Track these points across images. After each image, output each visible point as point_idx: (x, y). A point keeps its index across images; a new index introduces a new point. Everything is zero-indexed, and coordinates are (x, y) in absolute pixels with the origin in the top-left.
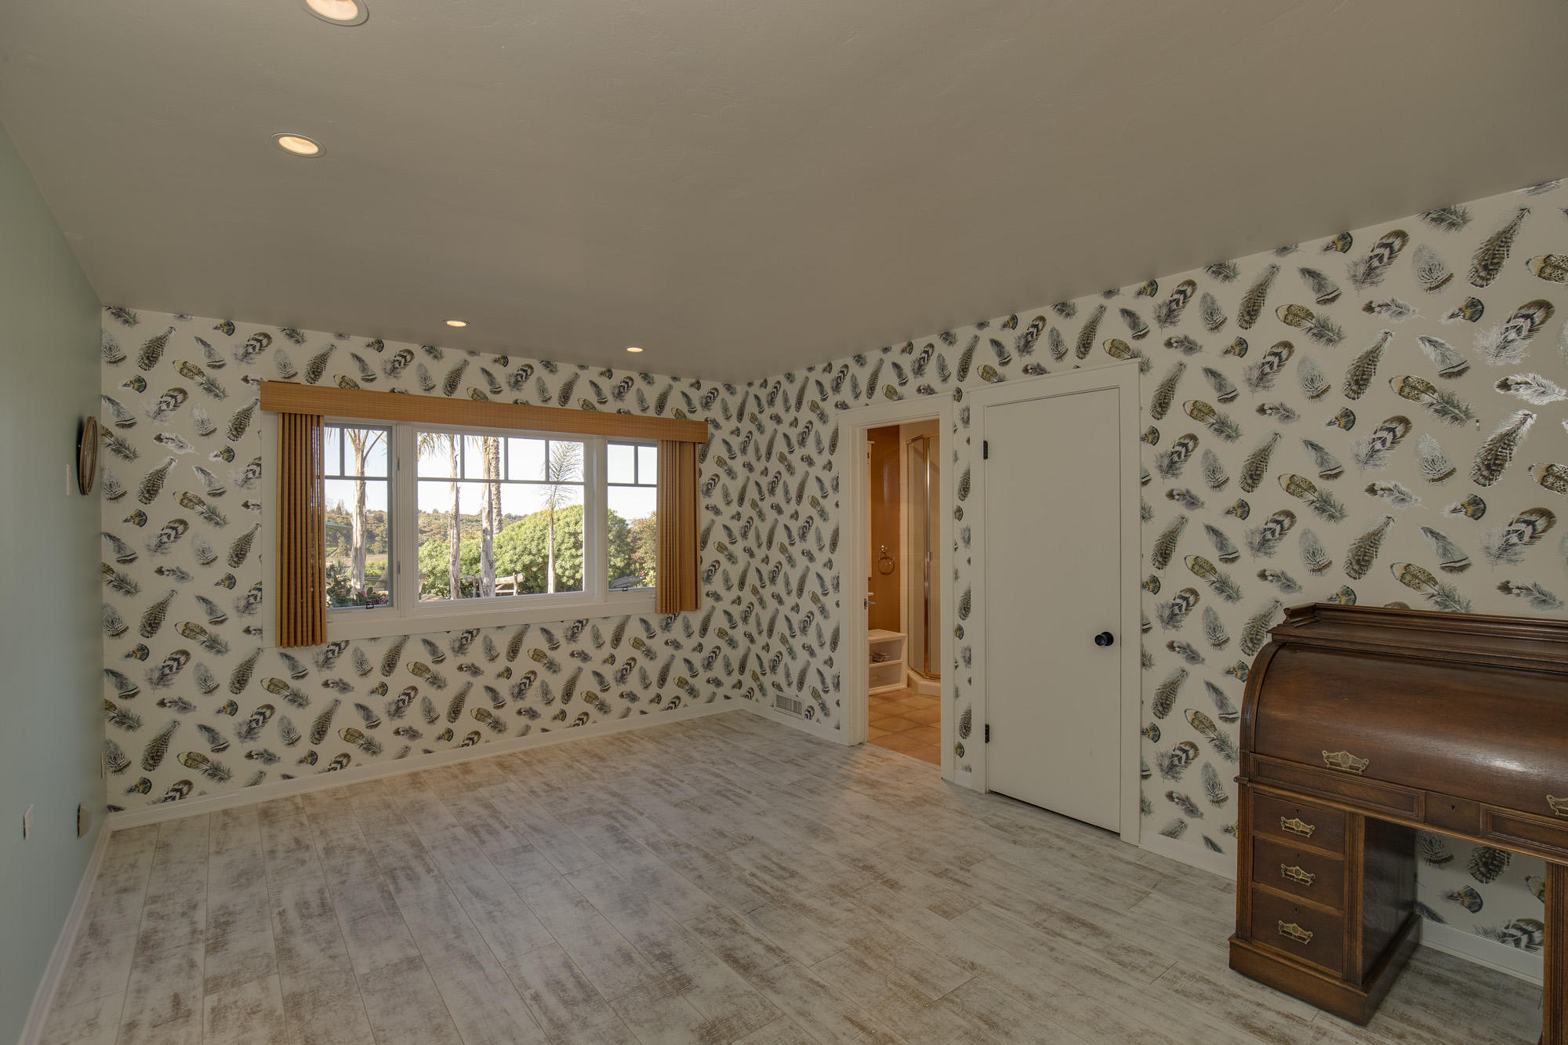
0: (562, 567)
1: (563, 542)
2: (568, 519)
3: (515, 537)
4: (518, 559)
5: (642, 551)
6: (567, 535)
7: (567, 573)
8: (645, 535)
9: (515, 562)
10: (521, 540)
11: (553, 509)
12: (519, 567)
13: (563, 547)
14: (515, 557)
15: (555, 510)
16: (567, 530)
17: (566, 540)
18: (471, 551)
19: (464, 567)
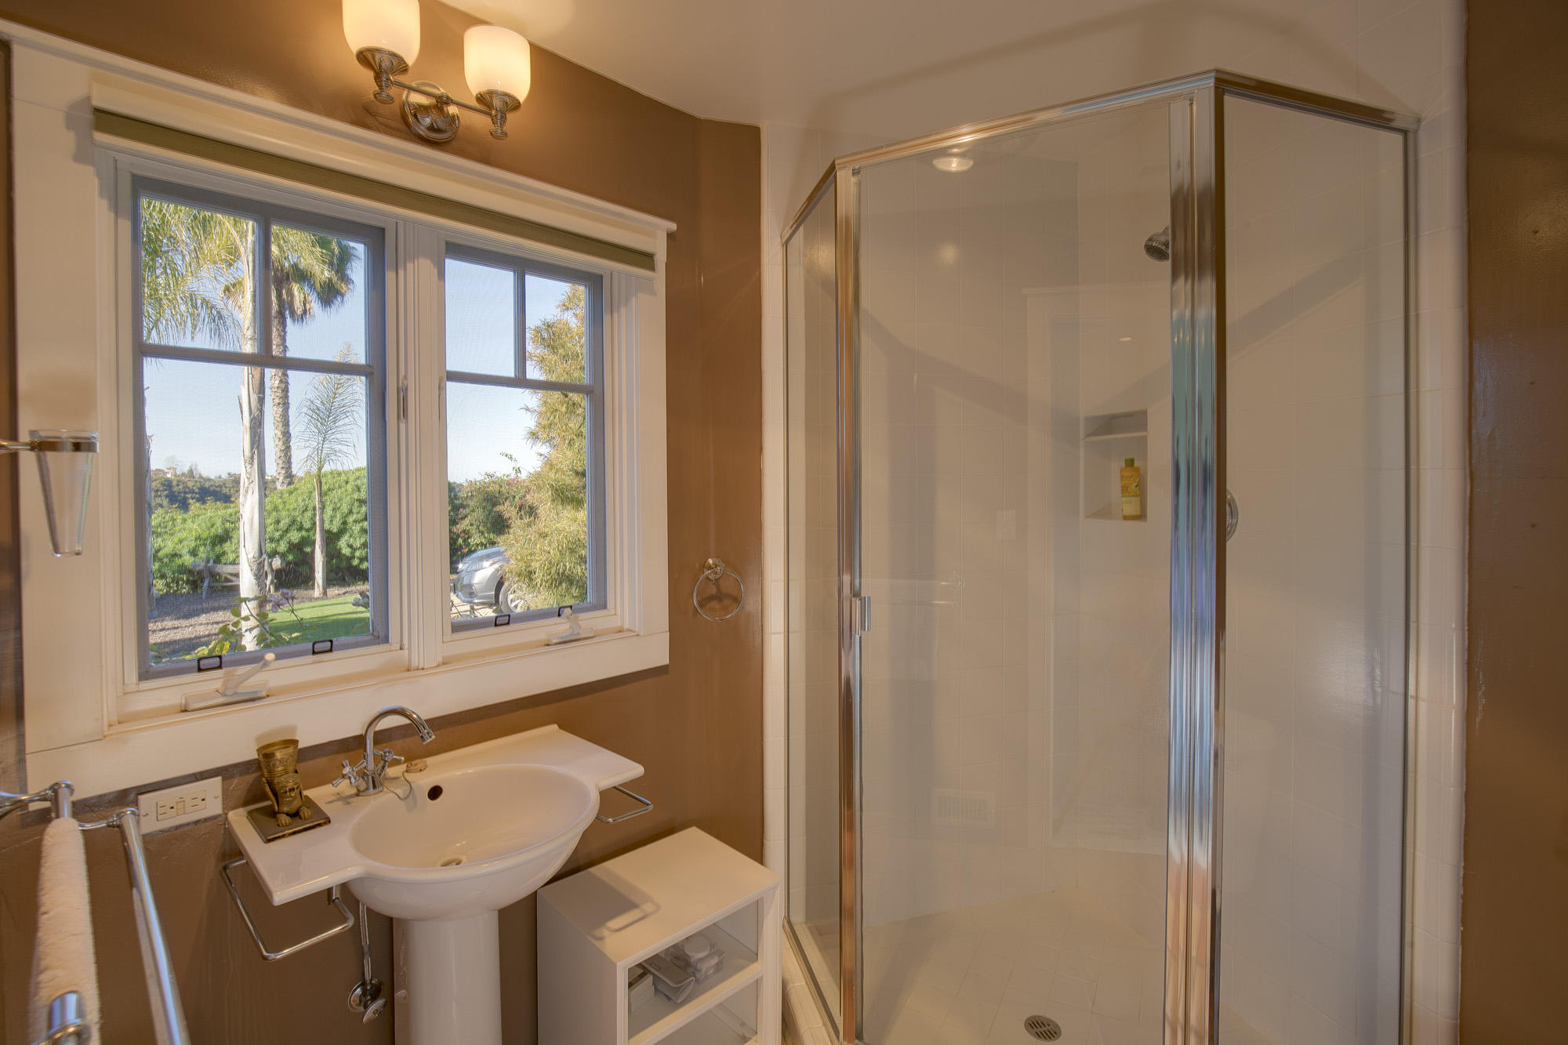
0: (351, 546)
1: (351, 512)
2: (359, 482)
3: (281, 507)
4: (282, 537)
5: (467, 521)
6: (356, 504)
7: (357, 554)
8: (471, 503)
9: (278, 540)
10: (288, 510)
11: (320, 469)
12: (283, 547)
13: (351, 519)
14: (277, 535)
15: (323, 471)
16: (356, 496)
17: (355, 510)
18: (212, 526)
19: (202, 549)
